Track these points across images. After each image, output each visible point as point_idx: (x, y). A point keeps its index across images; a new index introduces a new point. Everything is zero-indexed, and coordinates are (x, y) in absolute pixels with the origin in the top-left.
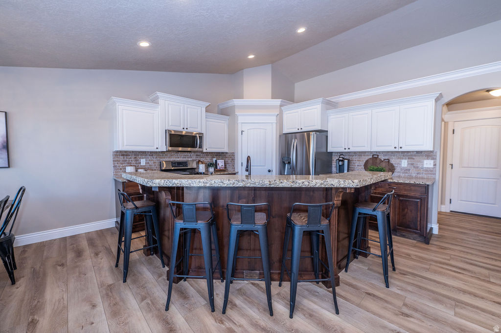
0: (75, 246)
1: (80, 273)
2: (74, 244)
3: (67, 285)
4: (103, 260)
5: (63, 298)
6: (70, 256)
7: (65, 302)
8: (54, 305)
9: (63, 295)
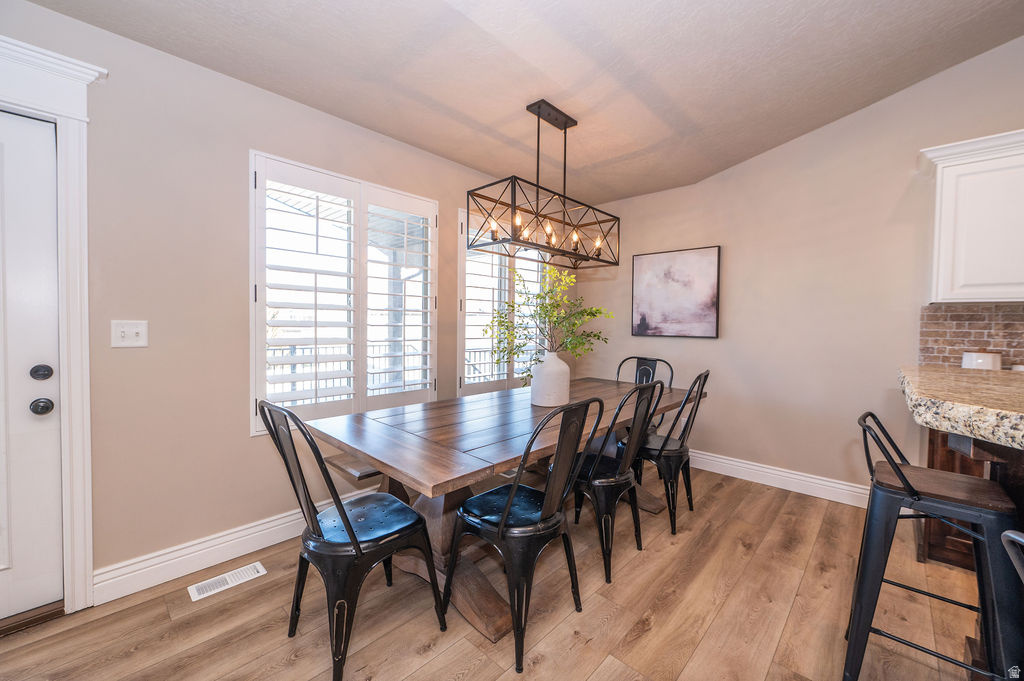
0: (794, 519)
1: (764, 588)
2: (794, 514)
3: (728, 595)
4: (827, 591)
5: (704, 619)
6: (774, 536)
7: (701, 633)
8: (686, 620)
9: (708, 612)
